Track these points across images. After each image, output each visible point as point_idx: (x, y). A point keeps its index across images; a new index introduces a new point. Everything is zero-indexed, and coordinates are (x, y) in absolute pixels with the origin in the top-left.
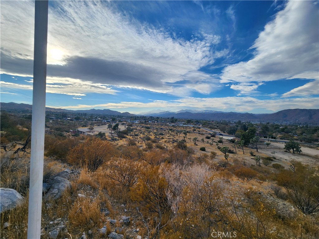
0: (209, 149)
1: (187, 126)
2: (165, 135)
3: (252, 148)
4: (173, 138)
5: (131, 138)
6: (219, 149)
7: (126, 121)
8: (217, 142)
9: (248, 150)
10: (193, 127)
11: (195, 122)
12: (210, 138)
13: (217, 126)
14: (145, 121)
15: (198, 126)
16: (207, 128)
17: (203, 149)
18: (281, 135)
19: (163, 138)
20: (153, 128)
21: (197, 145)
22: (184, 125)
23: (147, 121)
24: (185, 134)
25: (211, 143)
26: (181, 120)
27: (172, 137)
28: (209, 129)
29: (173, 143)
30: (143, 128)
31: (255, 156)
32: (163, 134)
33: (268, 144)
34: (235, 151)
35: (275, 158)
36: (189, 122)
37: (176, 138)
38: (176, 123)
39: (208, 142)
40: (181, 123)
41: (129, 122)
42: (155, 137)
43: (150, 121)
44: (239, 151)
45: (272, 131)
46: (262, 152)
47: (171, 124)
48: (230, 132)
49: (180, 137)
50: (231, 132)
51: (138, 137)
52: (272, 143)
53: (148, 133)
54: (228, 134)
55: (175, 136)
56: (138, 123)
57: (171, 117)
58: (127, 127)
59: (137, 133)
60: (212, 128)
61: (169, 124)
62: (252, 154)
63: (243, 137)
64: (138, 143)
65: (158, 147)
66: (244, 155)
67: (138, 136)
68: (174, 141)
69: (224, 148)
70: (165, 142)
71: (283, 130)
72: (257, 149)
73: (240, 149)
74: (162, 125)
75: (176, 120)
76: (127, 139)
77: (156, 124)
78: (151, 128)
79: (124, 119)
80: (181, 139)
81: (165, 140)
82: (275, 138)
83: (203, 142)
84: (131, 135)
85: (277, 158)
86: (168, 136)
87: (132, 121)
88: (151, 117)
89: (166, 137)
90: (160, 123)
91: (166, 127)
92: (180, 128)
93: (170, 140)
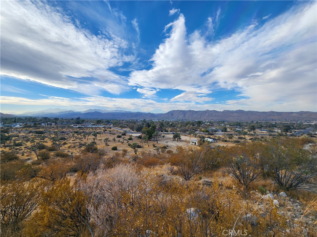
0: (121, 148)
1: (96, 126)
2: (68, 140)
3: (154, 141)
4: (80, 141)
6: (129, 146)
8: (128, 139)
9: (151, 143)
10: (104, 127)
11: (106, 122)
12: (121, 136)
13: (127, 125)
14: (35, 124)
15: (108, 126)
16: (117, 128)
17: (115, 149)
18: (171, 129)
19: (65, 144)
20: (49, 132)
21: (108, 145)
22: (93, 126)
23: (39, 124)
24: (95, 135)
25: (122, 141)
26: (88, 121)
27: (78, 141)
28: (120, 128)
29: (81, 147)
30: (31, 134)
31: (156, 147)
32: (65, 139)
33: (164, 137)
34: (142, 146)
35: (168, 146)
36: (99, 122)
37: (84, 141)
38: (82, 124)
39: (119, 141)
40: (89, 124)
42: (53, 144)
43: (43, 124)
44: (145, 145)
45: (165, 126)
46: (161, 143)
47: (76, 126)
49: (89, 140)
50: (139, 130)
51: (21, 147)
52: (166, 136)
53: (41, 140)
54: (137, 131)
55: (82, 139)
56: (21, 128)
57: (75, 117)
59: (20, 141)
60: (122, 127)
61: (74, 125)
62: (154, 146)
63: (147, 133)
64: (23, 155)
65: (58, 155)
66: (149, 148)
67: (22, 145)
68: (81, 145)
69: (134, 144)
70: (69, 147)
71: (171, 125)
72: (157, 141)
73: (145, 144)
74: (64, 127)
75: (83, 121)
77: (53, 127)
78: (46, 133)
80: (90, 142)
81: (69, 145)
82: (167, 131)
83: (114, 141)
85: (169, 146)
89: (71, 141)
90: (60, 125)
91: (69, 130)
92: (89, 130)
93: (76, 144)
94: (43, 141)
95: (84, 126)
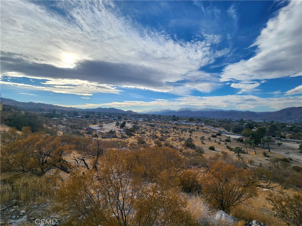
0: (218, 149)
1: (189, 124)
2: (170, 133)
3: (263, 148)
4: (179, 136)
5: (139, 135)
6: (228, 148)
7: (130, 119)
8: (224, 141)
9: (260, 151)
10: (196, 125)
11: (197, 120)
12: (216, 136)
13: (220, 125)
14: (149, 119)
15: (199, 124)
16: (209, 126)
17: (212, 148)
18: (290, 135)
19: (169, 136)
20: (158, 126)
21: (204, 144)
22: (187, 123)
23: (151, 119)
24: (190, 132)
25: (219, 142)
26: (182, 119)
27: (177, 135)
28: (212, 127)
29: (180, 141)
30: (148, 126)
31: (268, 156)
32: (168, 132)
33: (279, 144)
34: (246, 151)
35: (292, 160)
36: (191, 120)
37: (182, 136)
38: (178, 121)
39: (215, 141)
40: (183, 121)
41: (134, 120)
42: (161, 135)
43: (153, 119)
44: (250, 151)
45: (280, 130)
46: (275, 152)
47: (174, 122)
48: (235, 131)
49: (186, 135)
50: (237, 131)
51: (145, 135)
52: (284, 143)
53: (154, 131)
54: (234, 133)
55: (180, 134)
56: (142, 121)
57: (172, 115)
58: (133, 125)
59: (144, 131)
60: (215, 126)
61: (172, 122)
62: (265, 155)
63: (252, 137)
64: (147, 141)
65: (166, 145)
66: (256, 155)
67: (145, 134)
68: (180, 140)
69: (237, 148)
70: (172, 140)
71: (291, 129)
72: (269, 149)
73: (250, 149)
74: (165, 123)
75: (178, 118)
76: (135, 137)
77: (159, 122)
78: (155, 126)
79: (128, 117)
80: (187, 137)
81: (172, 138)
82: (284, 138)
83: (210, 140)
84: (138, 133)
85: (294, 160)
86: (173, 135)
87: (136, 119)
88: (153, 115)
89: (172, 135)
90: (163, 121)
91: (169, 125)
92: (183, 126)
93: (176, 138)
94: (155, 132)
95: (179, 122)
